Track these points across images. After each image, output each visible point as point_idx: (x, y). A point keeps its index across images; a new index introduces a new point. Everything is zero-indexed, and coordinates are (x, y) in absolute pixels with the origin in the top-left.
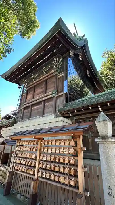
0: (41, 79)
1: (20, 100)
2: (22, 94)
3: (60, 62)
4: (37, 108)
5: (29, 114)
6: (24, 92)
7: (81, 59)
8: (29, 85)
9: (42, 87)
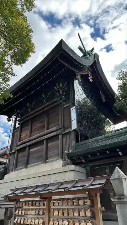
0: (39, 109)
1: (11, 139)
2: (14, 130)
3: (64, 87)
4: (37, 149)
5: (25, 159)
6: (16, 127)
7: (91, 80)
8: (23, 118)
9: (42, 120)
